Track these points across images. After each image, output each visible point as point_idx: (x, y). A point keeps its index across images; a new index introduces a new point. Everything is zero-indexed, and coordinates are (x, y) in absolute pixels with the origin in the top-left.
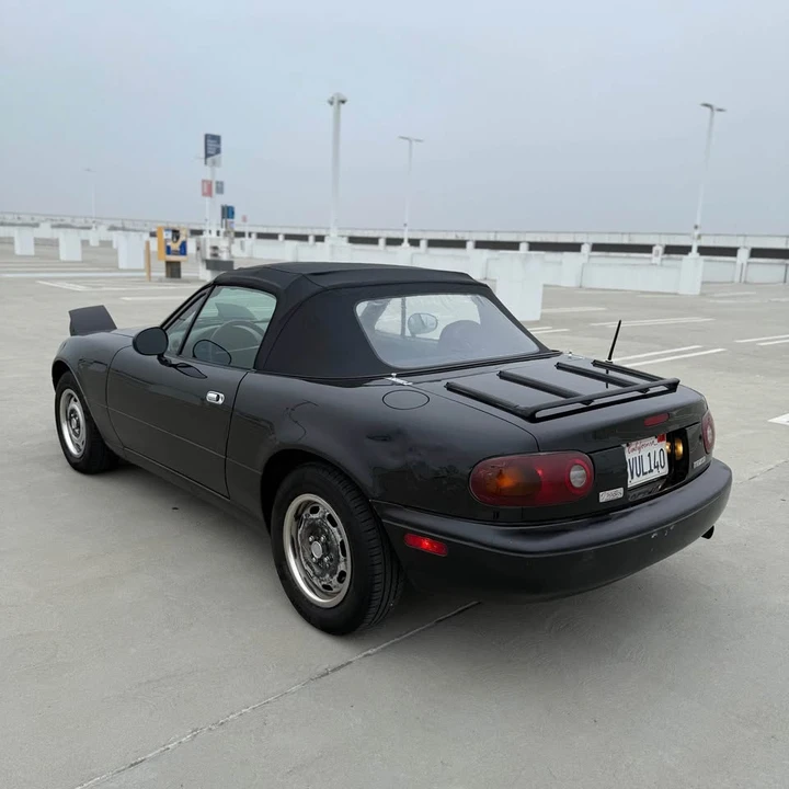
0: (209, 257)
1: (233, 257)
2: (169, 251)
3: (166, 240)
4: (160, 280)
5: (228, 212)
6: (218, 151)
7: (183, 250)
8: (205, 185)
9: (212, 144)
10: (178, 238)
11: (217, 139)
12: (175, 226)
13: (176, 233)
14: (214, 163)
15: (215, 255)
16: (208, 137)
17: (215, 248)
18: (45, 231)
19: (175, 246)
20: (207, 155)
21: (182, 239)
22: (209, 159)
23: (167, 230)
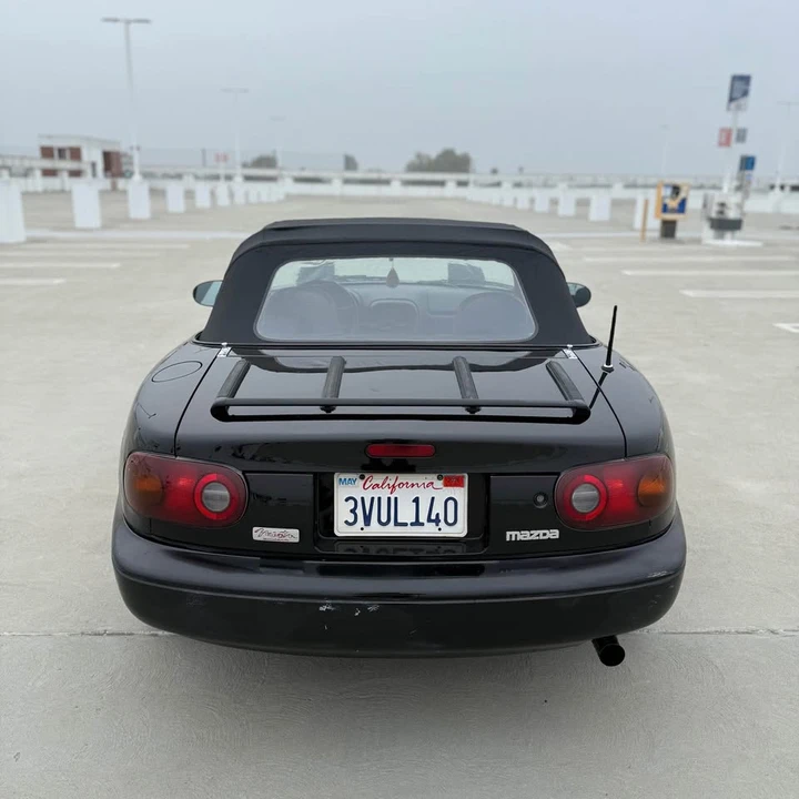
0: (714, 215)
1: (743, 214)
2: (665, 209)
3: (664, 198)
4: (653, 241)
5: (748, 163)
6: (745, 93)
7: (682, 208)
8: (724, 134)
9: (740, 86)
10: (677, 193)
11: (746, 79)
12: (677, 181)
13: (676, 190)
14: (739, 108)
15: (721, 212)
16: (736, 79)
17: (723, 205)
18: (619, 192)
19: (673, 204)
20: (732, 99)
21: (682, 195)
22: (733, 105)
23: (667, 186)
